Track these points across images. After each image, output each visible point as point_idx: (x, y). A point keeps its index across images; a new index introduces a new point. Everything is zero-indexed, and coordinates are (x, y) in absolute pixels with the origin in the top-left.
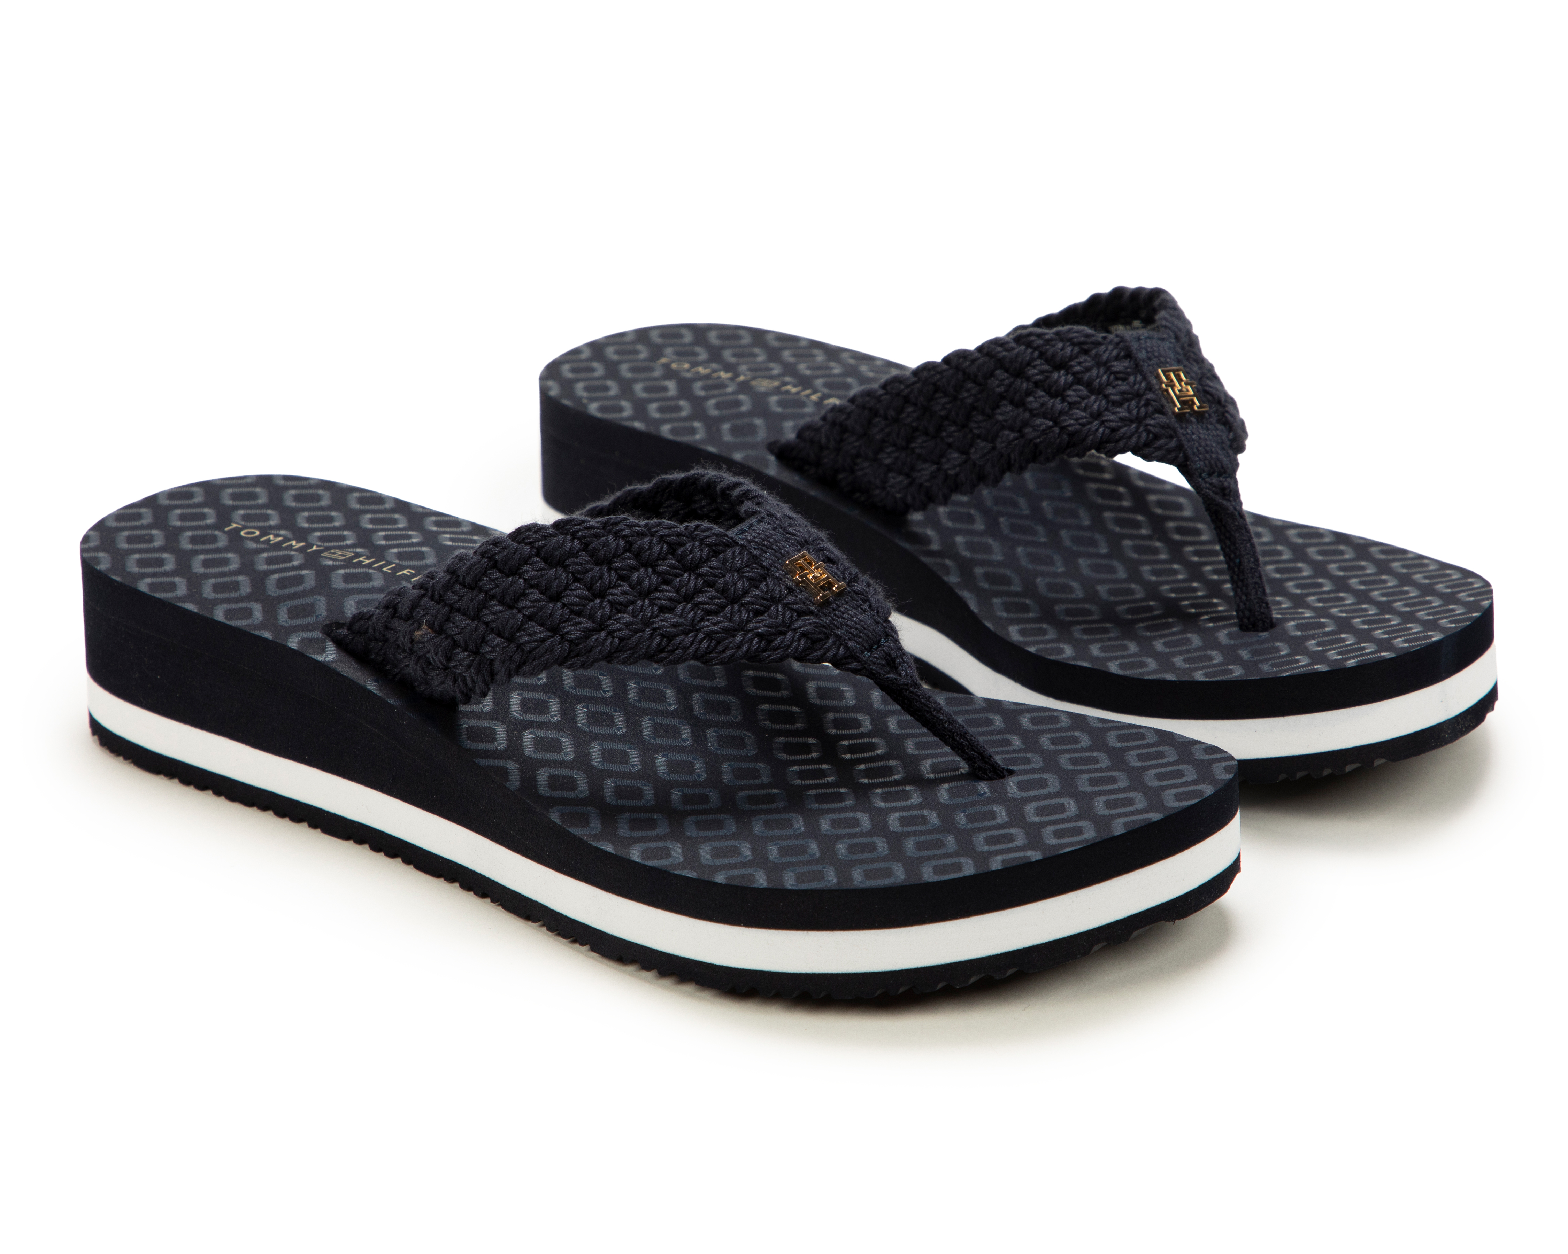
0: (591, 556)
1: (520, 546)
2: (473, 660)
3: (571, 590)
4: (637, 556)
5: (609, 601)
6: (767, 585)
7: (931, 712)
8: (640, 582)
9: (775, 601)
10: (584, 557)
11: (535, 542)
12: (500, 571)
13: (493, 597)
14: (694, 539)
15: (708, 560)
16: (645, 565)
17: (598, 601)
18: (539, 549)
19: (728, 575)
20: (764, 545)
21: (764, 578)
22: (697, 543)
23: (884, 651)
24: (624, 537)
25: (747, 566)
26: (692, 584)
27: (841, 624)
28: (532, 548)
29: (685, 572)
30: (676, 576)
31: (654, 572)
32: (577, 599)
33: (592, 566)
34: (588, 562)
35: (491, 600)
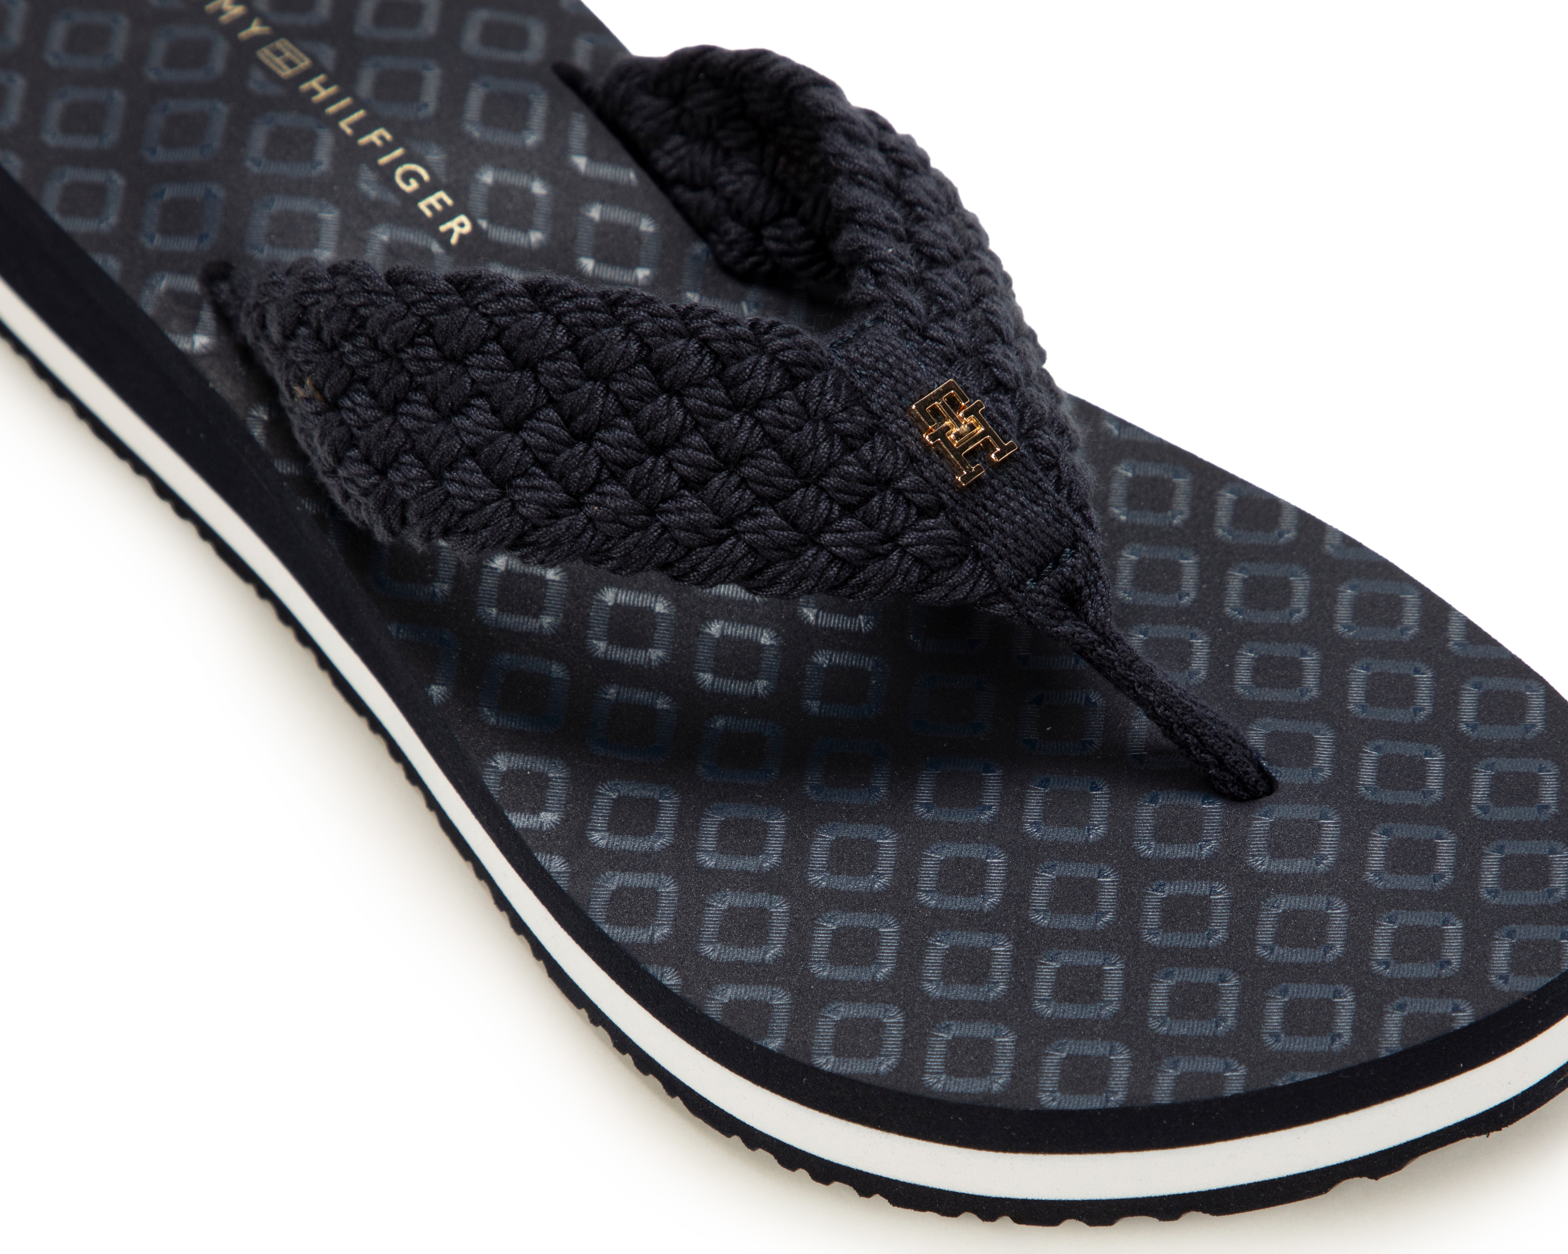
0: (581, 361)
1: (472, 316)
2: (376, 485)
3: (538, 419)
4: (657, 371)
5: (597, 454)
6: (873, 449)
7: (1134, 689)
8: (653, 423)
9: (884, 482)
10: (568, 364)
11: (496, 315)
12: (438, 347)
13: (421, 388)
14: (762, 349)
15: (777, 395)
16: (669, 391)
17: (581, 447)
18: (502, 329)
19: (808, 427)
20: (876, 369)
21: (870, 433)
22: (764, 360)
23: (1062, 574)
24: (640, 337)
25: (845, 409)
26: (743, 435)
27: (992, 528)
28: (491, 323)
29: (735, 413)
30: (720, 418)
31: (682, 404)
32: (543, 440)
33: (577, 382)
34: (573, 372)
35: (416, 390)
